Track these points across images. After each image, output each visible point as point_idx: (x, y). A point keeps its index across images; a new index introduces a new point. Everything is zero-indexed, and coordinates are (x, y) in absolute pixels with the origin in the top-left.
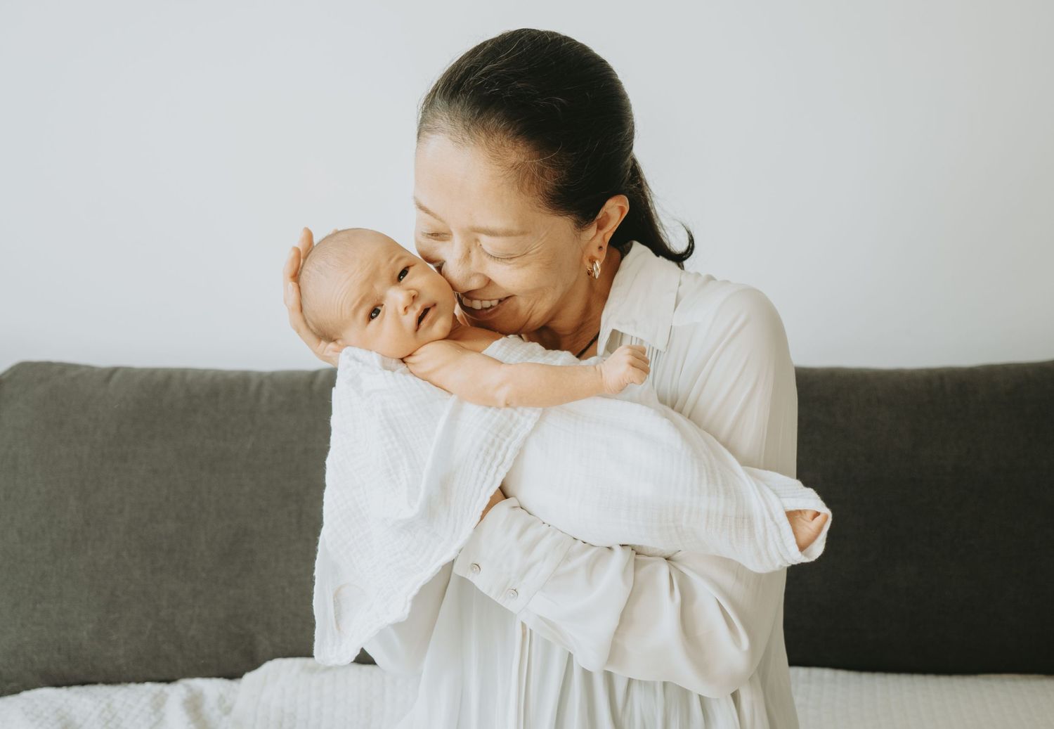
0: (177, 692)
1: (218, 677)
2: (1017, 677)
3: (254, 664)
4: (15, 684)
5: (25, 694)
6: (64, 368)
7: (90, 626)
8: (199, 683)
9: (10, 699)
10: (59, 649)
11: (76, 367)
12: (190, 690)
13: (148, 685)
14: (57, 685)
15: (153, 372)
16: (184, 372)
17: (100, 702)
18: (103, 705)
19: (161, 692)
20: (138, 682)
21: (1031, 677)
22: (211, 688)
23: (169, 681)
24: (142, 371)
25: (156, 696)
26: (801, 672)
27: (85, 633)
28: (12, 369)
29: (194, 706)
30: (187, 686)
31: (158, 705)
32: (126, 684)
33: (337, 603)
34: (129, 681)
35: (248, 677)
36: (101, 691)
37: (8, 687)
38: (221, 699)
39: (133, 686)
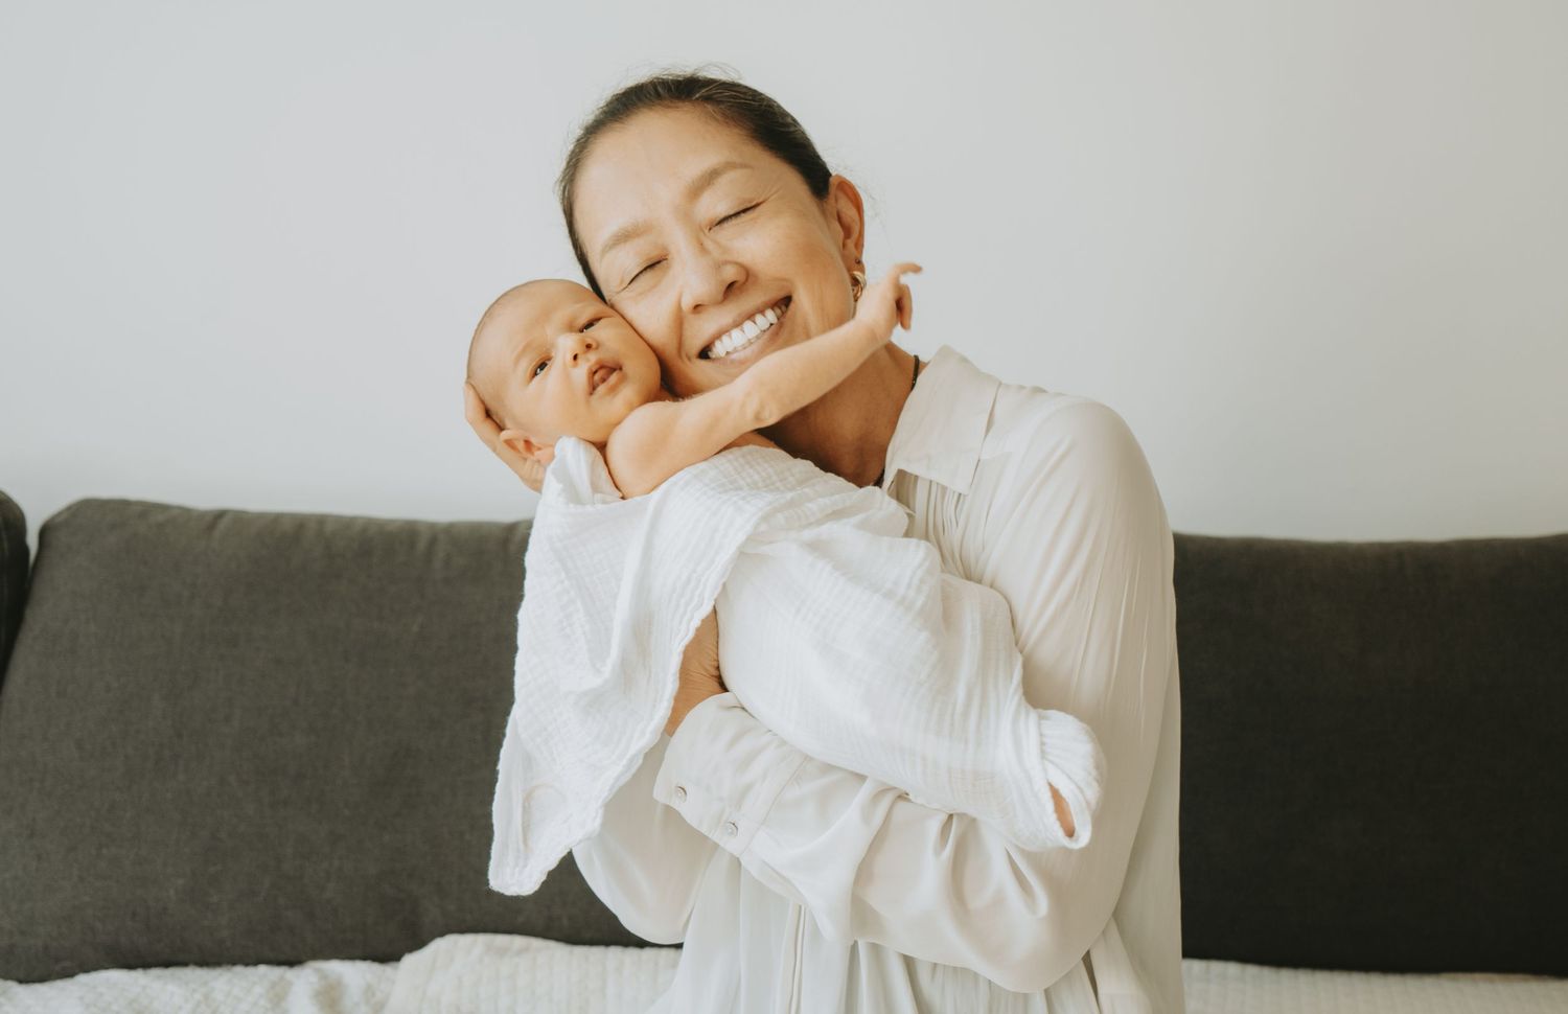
0: (304, 981)
1: (364, 958)
2: (1495, 977)
3: (417, 943)
4: (67, 964)
5: (82, 978)
6: (146, 509)
7: (181, 882)
8: (336, 967)
9: (60, 984)
10: (134, 914)
11: (163, 508)
12: (324, 976)
13: (262, 969)
14: (130, 966)
15: (277, 519)
16: (321, 520)
17: (194, 991)
18: (198, 996)
19: (282, 978)
20: (247, 964)
21: (1512, 977)
22: (353, 974)
23: (292, 962)
24: (261, 516)
25: (273, 985)
26: (1197, 966)
27: (172, 892)
28: (69, 508)
29: (330, 998)
30: (317, 970)
31: (278, 998)
32: (229, 967)
33: (526, 810)
34: (234, 963)
35: (410, 961)
36: (193, 975)
37: (58, 968)
38: (369, 991)
39: (239, 969)
